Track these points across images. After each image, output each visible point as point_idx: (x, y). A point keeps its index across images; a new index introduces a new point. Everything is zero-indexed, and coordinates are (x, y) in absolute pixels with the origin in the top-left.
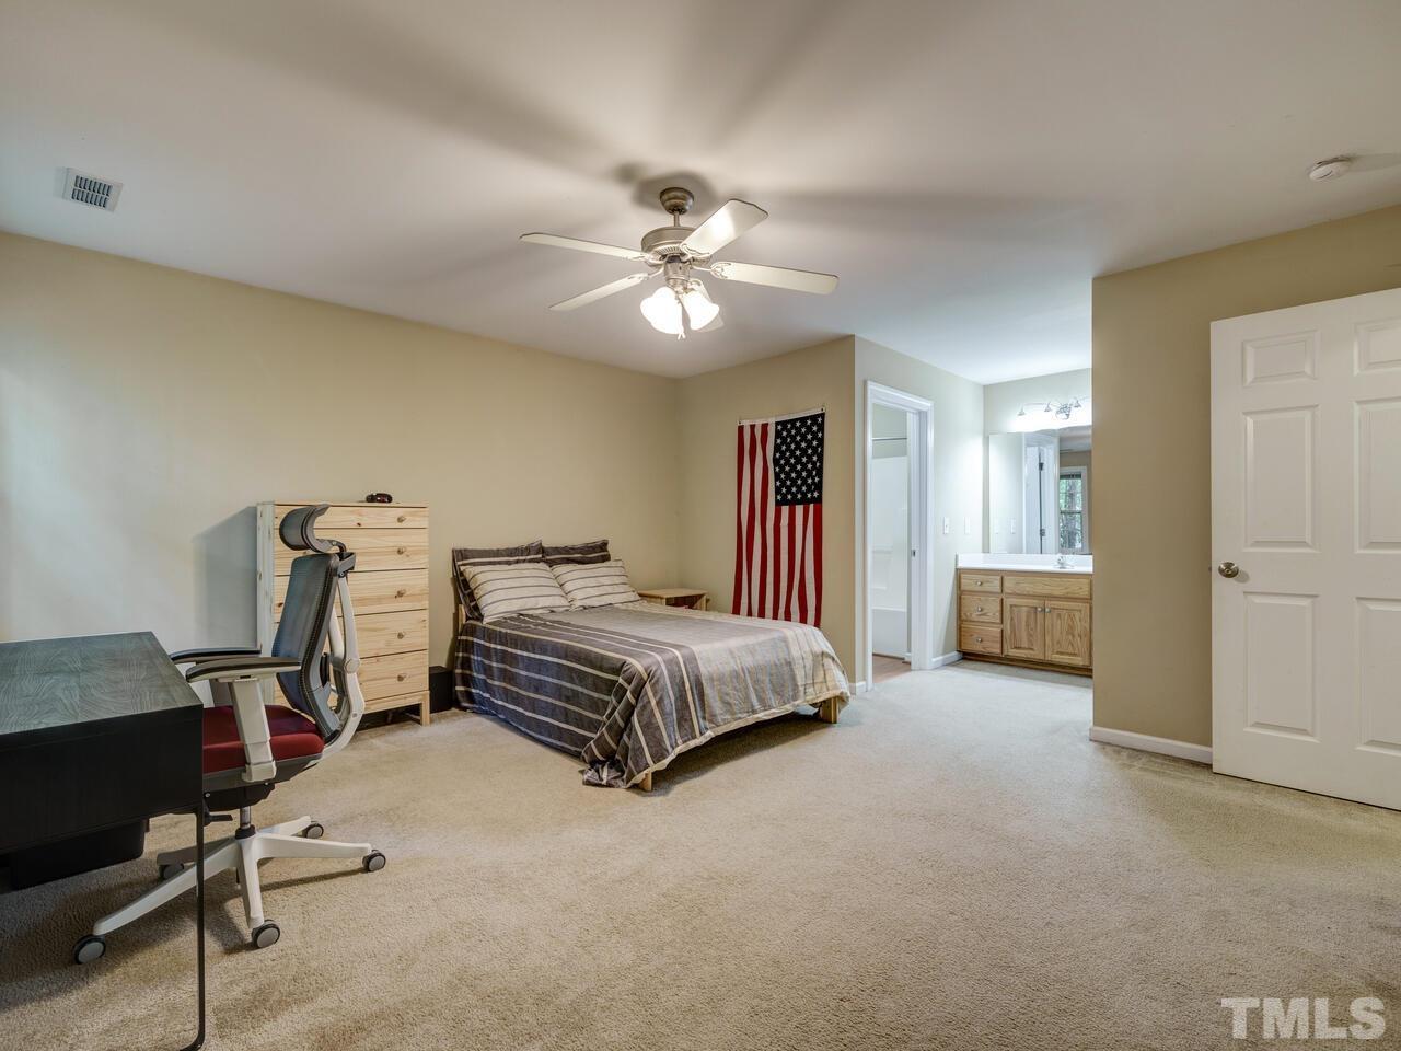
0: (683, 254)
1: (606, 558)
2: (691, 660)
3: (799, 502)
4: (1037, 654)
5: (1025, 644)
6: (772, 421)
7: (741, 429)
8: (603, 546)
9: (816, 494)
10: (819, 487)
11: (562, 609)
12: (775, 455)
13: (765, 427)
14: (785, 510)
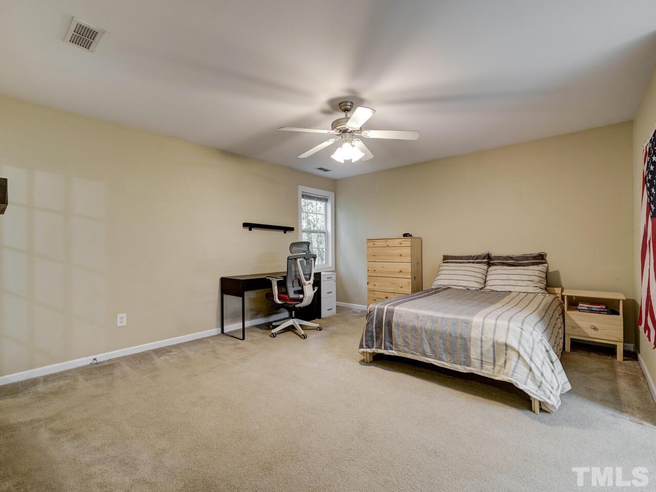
0: (348, 129)
2: (391, 313)
6: (649, 141)
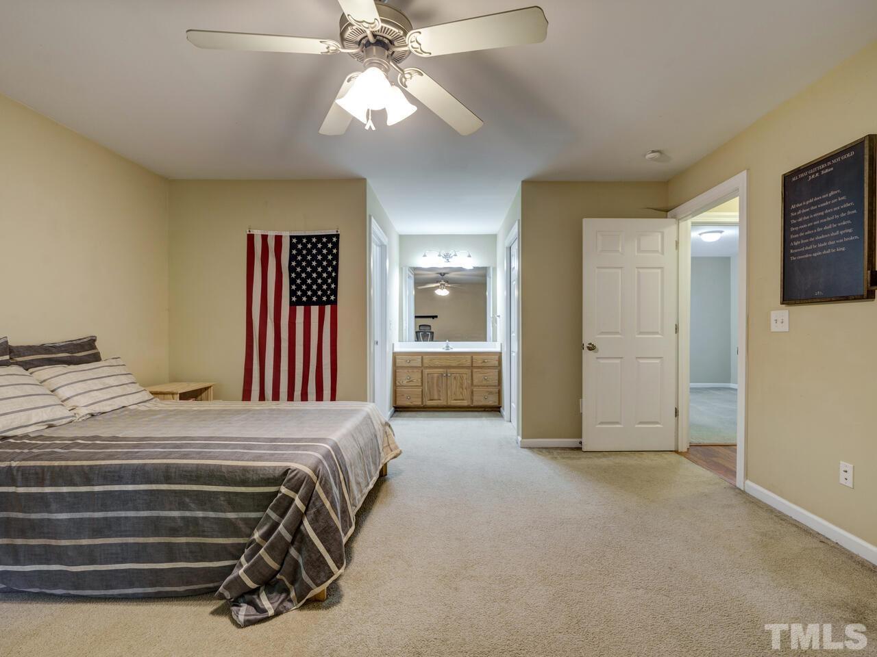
1: (96, 358)
3: (315, 304)
4: (442, 402)
5: (436, 397)
6: (286, 235)
7: (251, 238)
8: (91, 343)
9: (332, 298)
10: (335, 292)
11: (64, 421)
12: (290, 264)
13: (278, 239)
14: (300, 310)
